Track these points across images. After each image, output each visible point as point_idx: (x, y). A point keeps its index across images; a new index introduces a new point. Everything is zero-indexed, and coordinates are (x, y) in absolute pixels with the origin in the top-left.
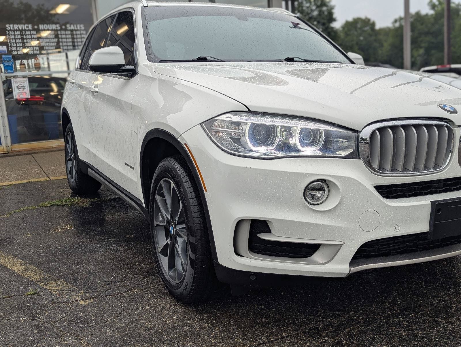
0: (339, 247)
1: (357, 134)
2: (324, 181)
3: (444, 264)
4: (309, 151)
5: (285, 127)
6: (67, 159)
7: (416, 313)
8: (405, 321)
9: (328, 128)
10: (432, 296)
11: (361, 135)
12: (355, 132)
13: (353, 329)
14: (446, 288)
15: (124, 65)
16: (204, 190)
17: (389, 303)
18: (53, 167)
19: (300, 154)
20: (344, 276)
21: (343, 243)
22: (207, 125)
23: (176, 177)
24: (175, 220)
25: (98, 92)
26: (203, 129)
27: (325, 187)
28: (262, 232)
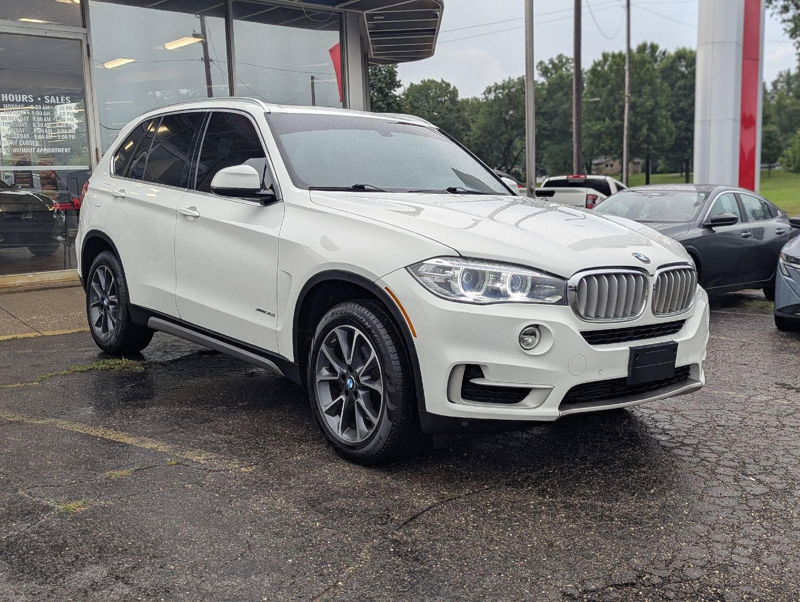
0: (550, 390)
1: (566, 281)
2: (537, 326)
3: (624, 425)
4: (519, 296)
5: (494, 273)
6: (92, 304)
7: (608, 465)
8: (600, 472)
9: (538, 275)
10: (620, 452)
11: (570, 283)
12: (564, 280)
13: (552, 480)
14: (632, 445)
15: (259, 190)
16: (412, 335)
17: (579, 458)
18: (35, 317)
19: (510, 300)
20: (554, 419)
21: (552, 387)
22: (414, 269)
23: (367, 323)
24: (356, 372)
25: (198, 217)
26: (409, 272)
27: (538, 333)
28: (475, 377)
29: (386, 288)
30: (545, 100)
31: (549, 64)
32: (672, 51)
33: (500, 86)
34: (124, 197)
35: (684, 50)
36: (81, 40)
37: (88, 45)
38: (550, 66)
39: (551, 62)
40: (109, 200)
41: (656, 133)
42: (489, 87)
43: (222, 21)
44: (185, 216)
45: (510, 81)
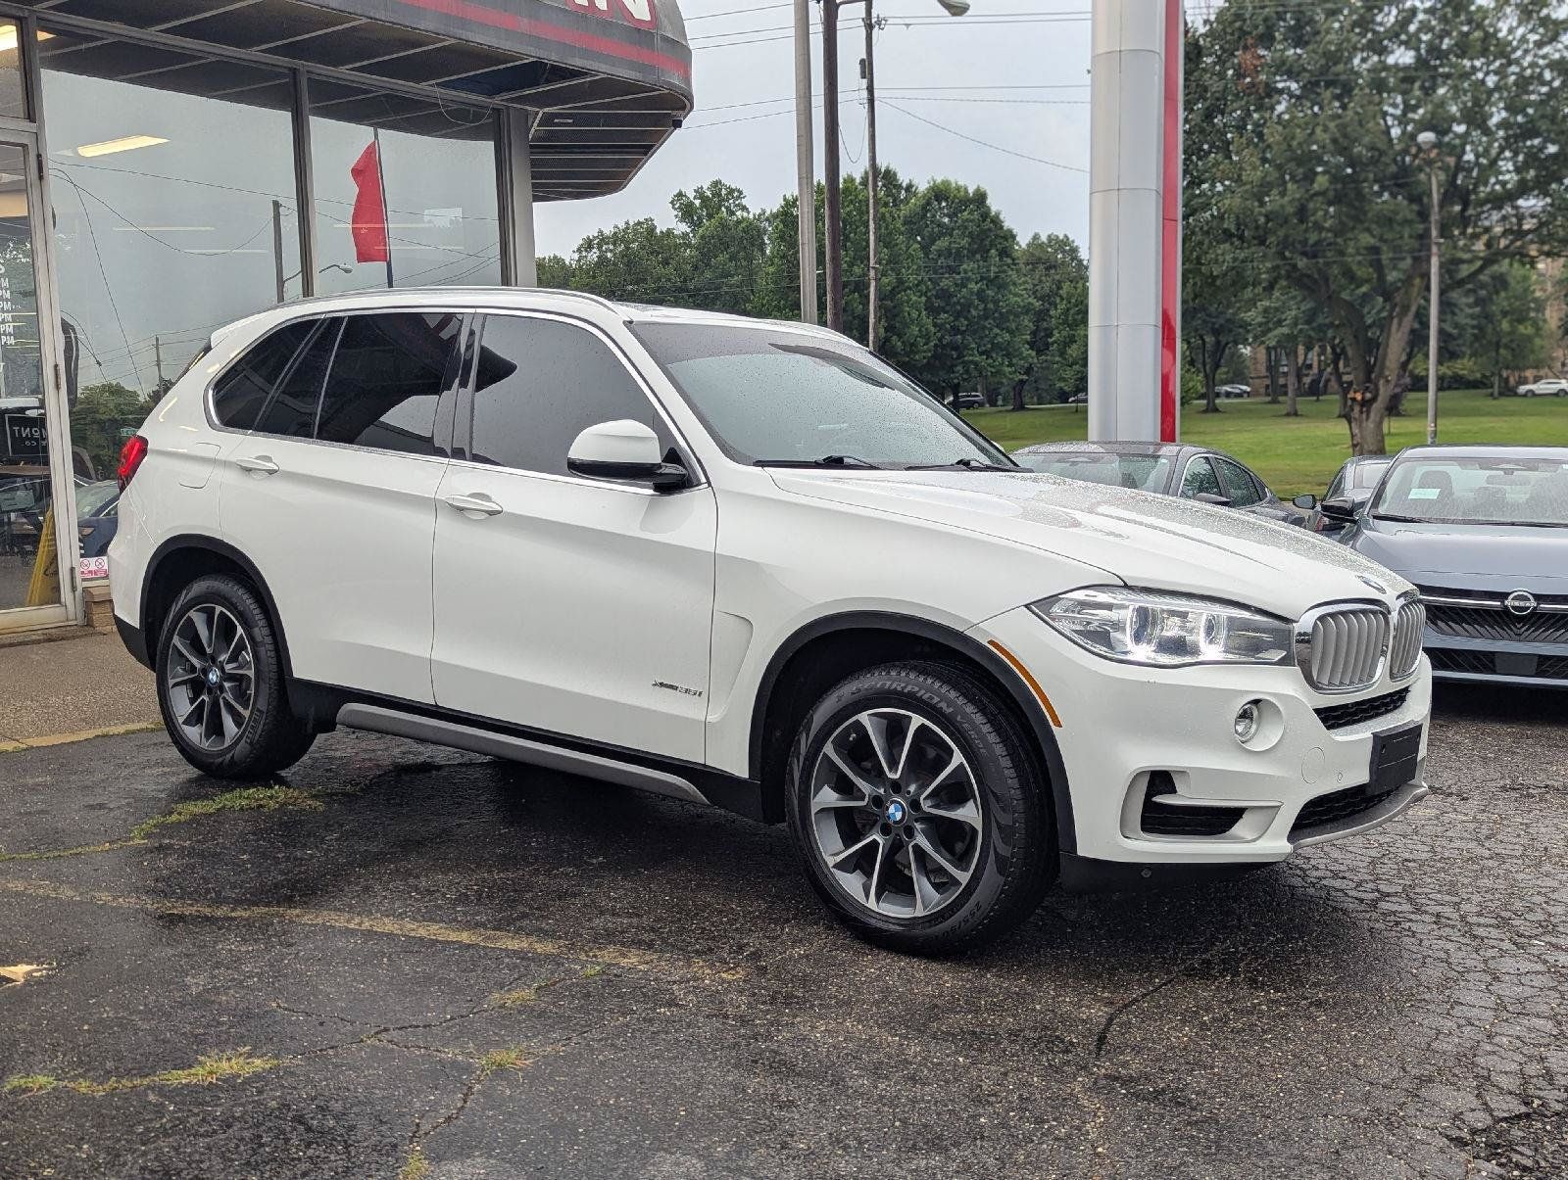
0: (1274, 810)
1: (1291, 626)
2: (1260, 702)
4: (1214, 652)
5: (1179, 613)
6: (171, 682)
11: (1298, 628)
12: (1288, 623)
15: (659, 466)
16: (1051, 724)
21: (1278, 804)
22: (1042, 607)
23: (943, 705)
24: (909, 792)
25: (499, 512)
26: (1033, 613)
27: (1255, 713)
28: (1161, 793)
29: (990, 642)
30: (696, 268)
31: (695, 198)
32: (922, 186)
33: (608, 237)
34: (271, 472)
35: (946, 183)
36: (24, 146)
37: (39, 156)
38: (697, 202)
39: (700, 193)
40: (231, 477)
41: (900, 336)
42: (588, 238)
43: (286, 117)
44: (461, 509)
45: (628, 228)
